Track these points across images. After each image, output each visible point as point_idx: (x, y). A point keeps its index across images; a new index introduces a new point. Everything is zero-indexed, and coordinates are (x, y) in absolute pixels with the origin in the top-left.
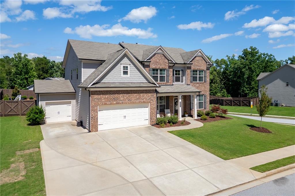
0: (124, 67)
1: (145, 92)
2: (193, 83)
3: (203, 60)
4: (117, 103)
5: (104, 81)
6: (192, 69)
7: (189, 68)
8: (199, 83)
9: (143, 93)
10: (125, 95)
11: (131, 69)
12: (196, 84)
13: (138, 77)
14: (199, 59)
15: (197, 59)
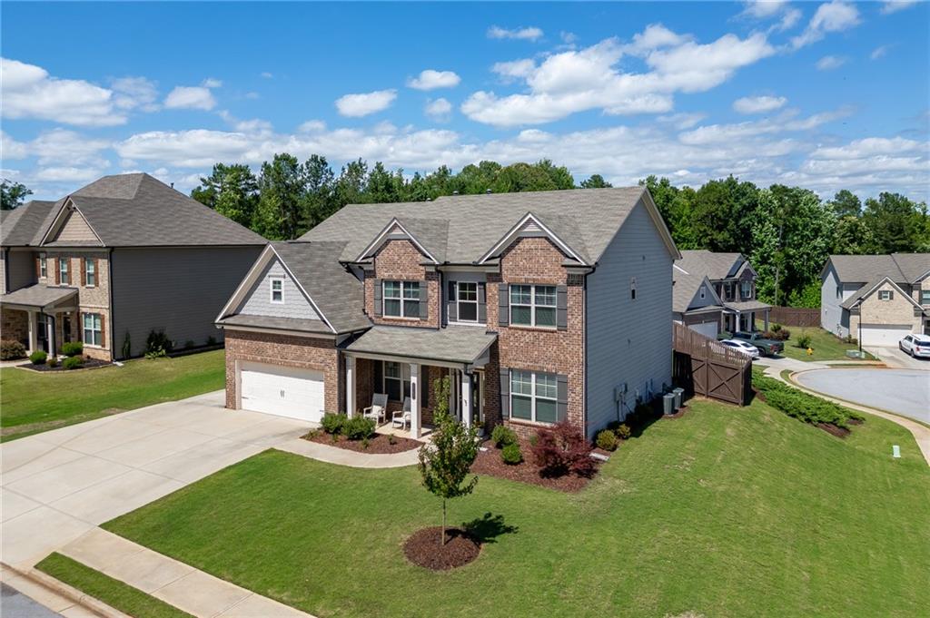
2: (511, 328)
3: (552, 249)
6: (506, 282)
10: (276, 345)
11: (286, 286)
12: (520, 332)
14: (532, 247)
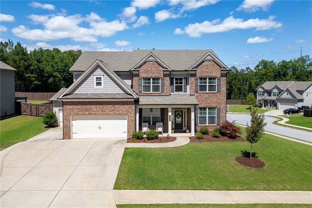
0: (97, 78)
1: (121, 103)
2: (199, 93)
3: (216, 65)
4: (89, 114)
5: (77, 92)
7: (194, 75)
8: (208, 93)
9: (119, 104)
10: (98, 106)
11: (104, 79)
13: (113, 88)
14: (208, 64)
15: (206, 64)
